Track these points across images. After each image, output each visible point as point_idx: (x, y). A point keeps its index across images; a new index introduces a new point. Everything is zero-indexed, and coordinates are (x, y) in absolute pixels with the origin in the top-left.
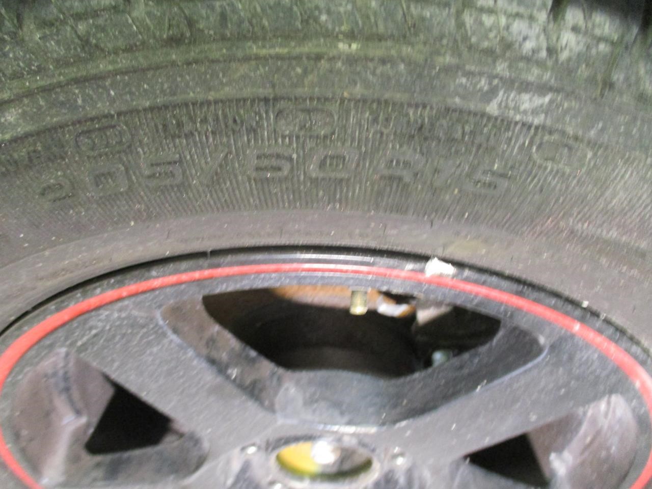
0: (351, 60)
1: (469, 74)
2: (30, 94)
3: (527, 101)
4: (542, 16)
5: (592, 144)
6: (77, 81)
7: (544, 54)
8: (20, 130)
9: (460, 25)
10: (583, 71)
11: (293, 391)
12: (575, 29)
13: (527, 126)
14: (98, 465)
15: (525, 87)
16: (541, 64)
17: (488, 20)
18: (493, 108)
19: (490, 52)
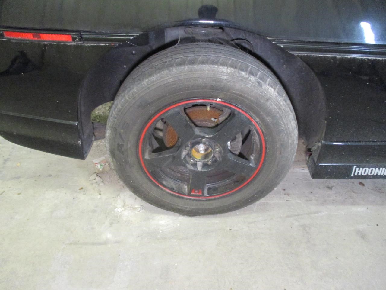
0: (208, 73)
1: (219, 74)
2: (174, 77)
3: (225, 77)
4: (226, 69)
5: (233, 81)
6: (179, 76)
7: (226, 72)
8: (172, 81)
9: (218, 70)
10: (231, 74)
11: (197, 130)
12: (229, 70)
13: (226, 80)
14: (156, 154)
15: (225, 75)
16: (226, 73)
17: (221, 69)
18: (222, 78)
19: (221, 72)
